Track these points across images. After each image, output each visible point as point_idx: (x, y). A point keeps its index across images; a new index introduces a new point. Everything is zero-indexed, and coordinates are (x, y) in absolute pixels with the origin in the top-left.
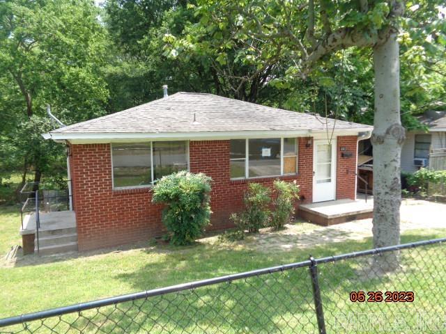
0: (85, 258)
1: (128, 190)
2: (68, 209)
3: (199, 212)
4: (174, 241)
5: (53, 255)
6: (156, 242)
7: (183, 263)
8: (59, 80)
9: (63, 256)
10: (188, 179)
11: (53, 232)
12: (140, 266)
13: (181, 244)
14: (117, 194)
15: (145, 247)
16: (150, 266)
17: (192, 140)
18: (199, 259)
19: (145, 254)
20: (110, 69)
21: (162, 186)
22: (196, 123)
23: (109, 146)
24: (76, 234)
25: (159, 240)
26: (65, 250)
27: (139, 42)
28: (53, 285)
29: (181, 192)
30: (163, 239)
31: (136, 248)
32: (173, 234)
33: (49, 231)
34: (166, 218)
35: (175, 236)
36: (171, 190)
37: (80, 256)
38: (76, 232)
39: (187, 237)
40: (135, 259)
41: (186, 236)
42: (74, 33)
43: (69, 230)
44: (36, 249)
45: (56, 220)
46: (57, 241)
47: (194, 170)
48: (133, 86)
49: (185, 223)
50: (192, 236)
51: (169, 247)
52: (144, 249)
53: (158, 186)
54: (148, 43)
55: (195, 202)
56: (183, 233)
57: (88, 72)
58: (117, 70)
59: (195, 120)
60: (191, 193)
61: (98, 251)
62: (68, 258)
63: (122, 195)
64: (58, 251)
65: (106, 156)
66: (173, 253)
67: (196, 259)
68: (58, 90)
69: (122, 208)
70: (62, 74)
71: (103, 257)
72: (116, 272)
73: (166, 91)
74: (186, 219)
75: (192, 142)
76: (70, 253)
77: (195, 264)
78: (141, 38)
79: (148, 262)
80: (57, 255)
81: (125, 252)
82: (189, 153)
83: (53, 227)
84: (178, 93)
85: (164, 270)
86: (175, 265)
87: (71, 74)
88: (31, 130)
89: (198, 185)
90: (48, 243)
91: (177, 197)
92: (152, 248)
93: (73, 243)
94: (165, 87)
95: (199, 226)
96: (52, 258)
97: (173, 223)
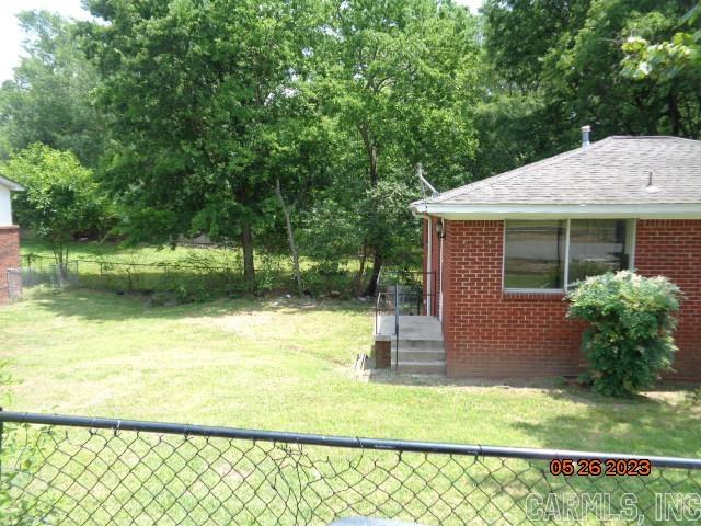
0: (459, 388)
1: (526, 295)
2: (425, 313)
3: (653, 344)
4: (600, 387)
5: (414, 376)
6: (566, 384)
7: (623, 427)
8: (414, 129)
9: (427, 379)
10: (636, 285)
11: (413, 343)
12: (547, 416)
13: (613, 395)
14: (508, 299)
15: (547, 388)
16: (564, 419)
17: (641, 218)
18: (652, 426)
19: (550, 399)
20: (481, 108)
21: (586, 292)
22: (652, 189)
23: (502, 225)
24: (442, 351)
25: (571, 381)
26: (429, 371)
27: (540, 59)
28: (427, 417)
29: (623, 308)
30: (579, 380)
31: (534, 386)
32: (598, 375)
33: (409, 341)
34: (589, 346)
35: (603, 378)
36: (605, 302)
37: (451, 383)
38: (443, 347)
39: (627, 385)
40: (535, 404)
41: (625, 382)
42: (436, 58)
43: (434, 343)
44: (393, 363)
45: (414, 326)
46: (418, 356)
47: (646, 270)
48: (522, 132)
49: (625, 359)
50: (636, 383)
51: (591, 395)
52: (547, 391)
53: (579, 292)
54: (557, 58)
55: (648, 326)
56: (620, 377)
57: (457, 114)
58: (492, 108)
59: (650, 184)
60: (642, 309)
61: (477, 381)
62: (435, 383)
63: (516, 301)
64: (419, 370)
65: (496, 240)
66: (601, 407)
67: (647, 424)
68: (414, 142)
69: (513, 322)
70: (421, 119)
71: (485, 390)
72: (509, 417)
73: (586, 136)
74: (627, 353)
75: (642, 221)
76: (436, 376)
77: (648, 434)
78: (543, 52)
79: (559, 412)
80: (418, 376)
81: (517, 390)
82: (634, 240)
83: (414, 336)
84: (609, 138)
85: (590, 431)
86: (608, 426)
87: (433, 119)
88: (377, 201)
89: (656, 298)
90: (408, 357)
91: (614, 314)
92: (560, 392)
93: (438, 363)
94: (587, 128)
95: (652, 369)
96: (412, 378)
97: (604, 356)
